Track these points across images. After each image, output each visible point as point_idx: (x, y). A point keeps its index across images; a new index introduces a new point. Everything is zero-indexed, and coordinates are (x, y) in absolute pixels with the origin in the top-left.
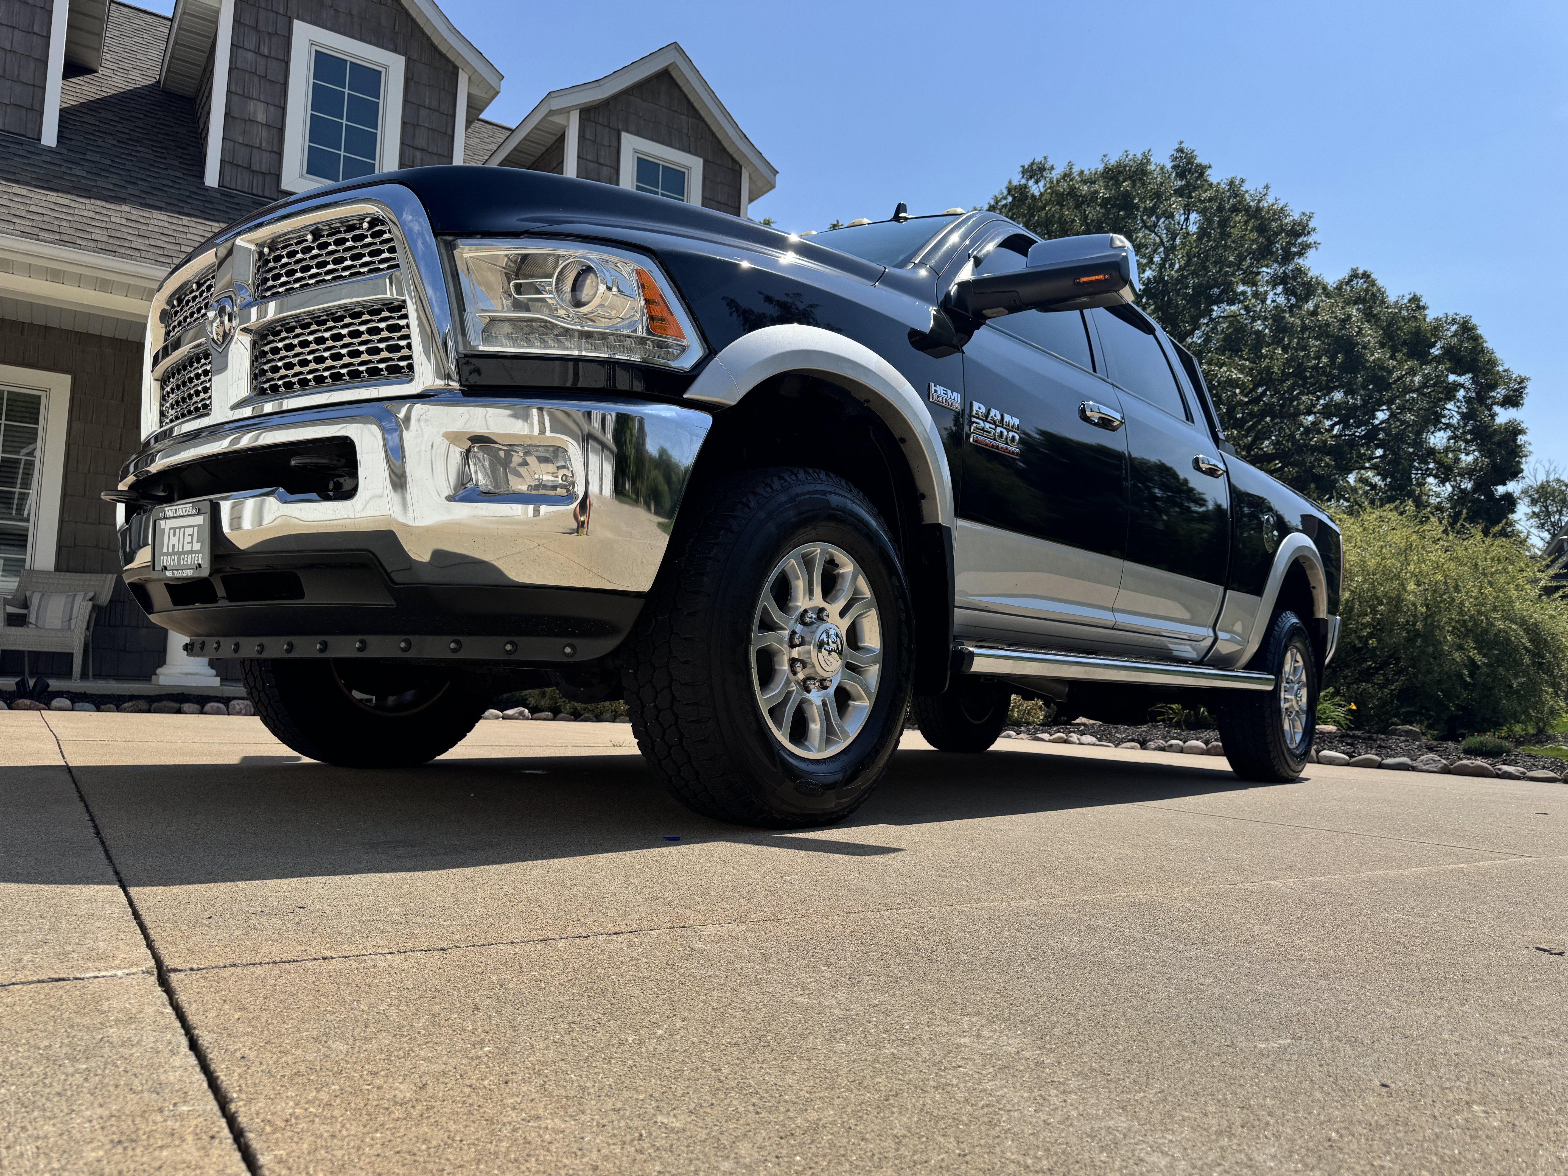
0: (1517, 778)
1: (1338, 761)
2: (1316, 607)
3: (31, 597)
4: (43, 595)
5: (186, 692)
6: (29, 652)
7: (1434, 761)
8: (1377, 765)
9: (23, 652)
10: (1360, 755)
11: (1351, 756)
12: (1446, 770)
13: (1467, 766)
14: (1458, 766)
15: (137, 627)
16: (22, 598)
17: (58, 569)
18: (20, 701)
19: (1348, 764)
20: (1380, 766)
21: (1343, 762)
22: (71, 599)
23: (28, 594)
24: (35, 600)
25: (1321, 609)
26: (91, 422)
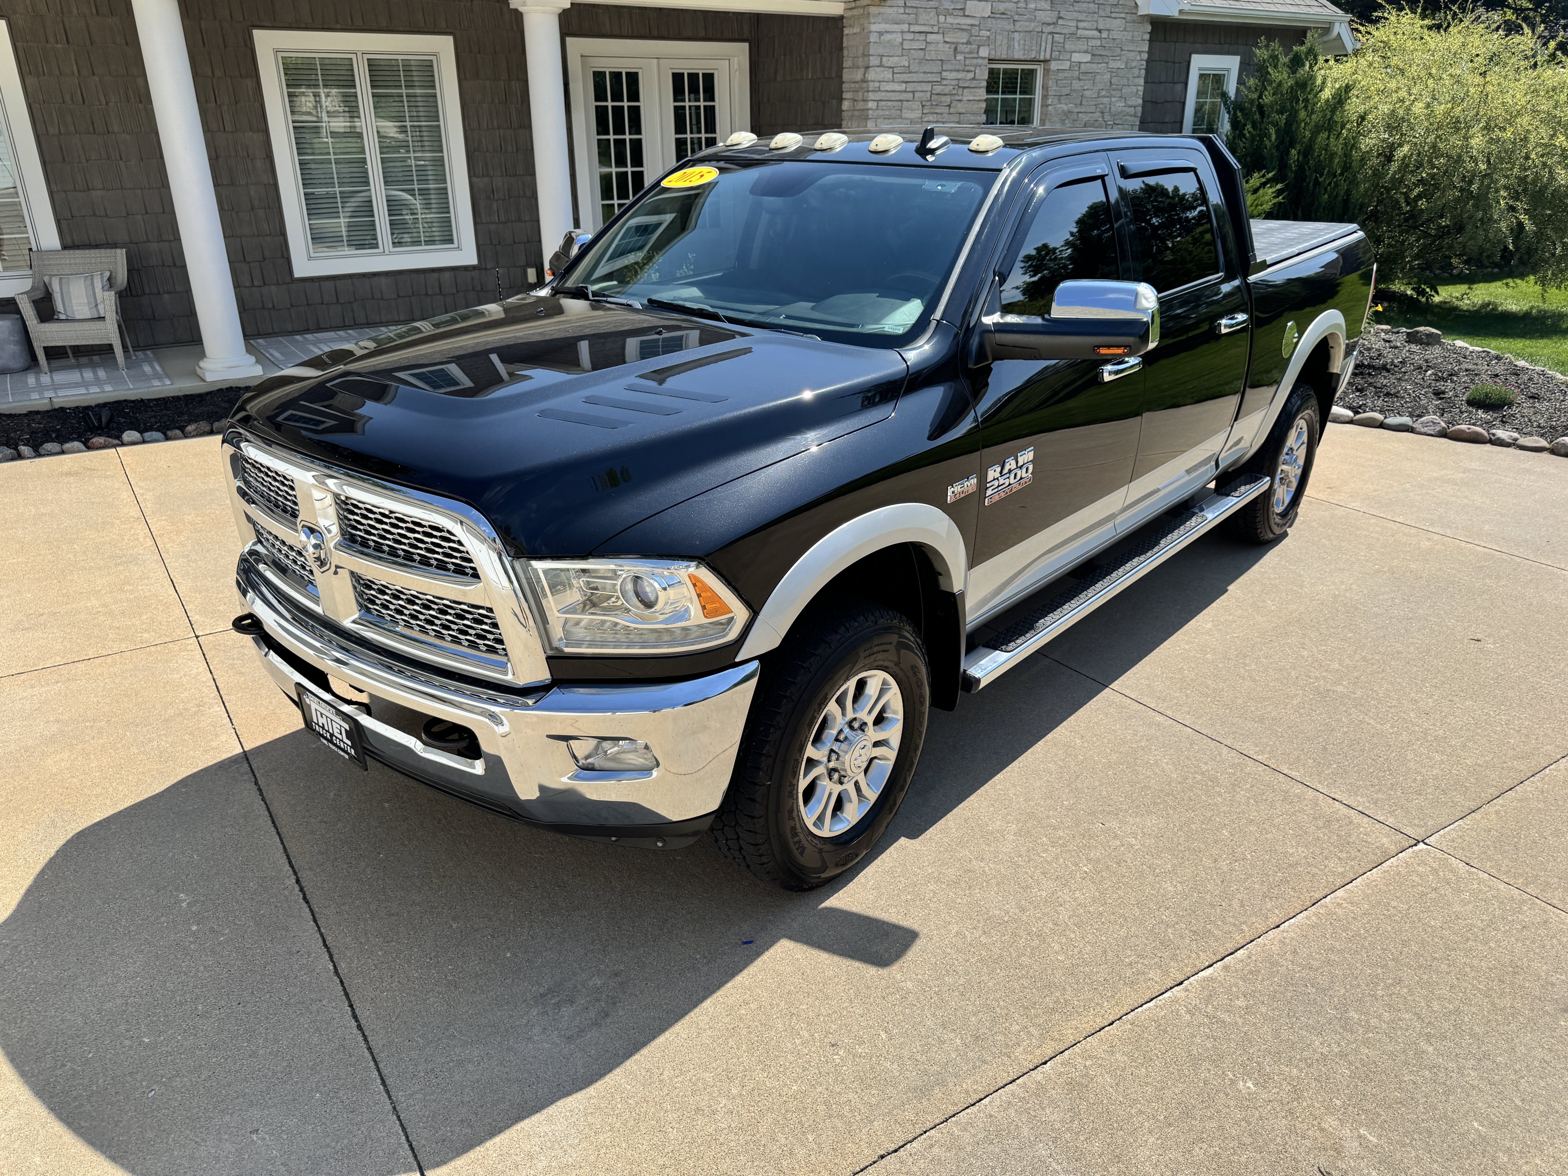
0: (1508, 445)
1: (1342, 419)
2: (1331, 363)
3: (50, 283)
4: (61, 279)
5: (234, 385)
6: (71, 347)
7: (1434, 423)
8: (1378, 424)
9: (64, 347)
10: (1365, 412)
11: (1356, 413)
12: (1443, 434)
13: (1463, 431)
14: (1455, 431)
15: (159, 293)
16: (42, 285)
17: (65, 247)
18: (94, 440)
19: (1351, 422)
20: (1382, 426)
21: (1347, 419)
22: (88, 282)
23: (46, 279)
24: (55, 287)
25: (1336, 365)
26: (44, 74)
